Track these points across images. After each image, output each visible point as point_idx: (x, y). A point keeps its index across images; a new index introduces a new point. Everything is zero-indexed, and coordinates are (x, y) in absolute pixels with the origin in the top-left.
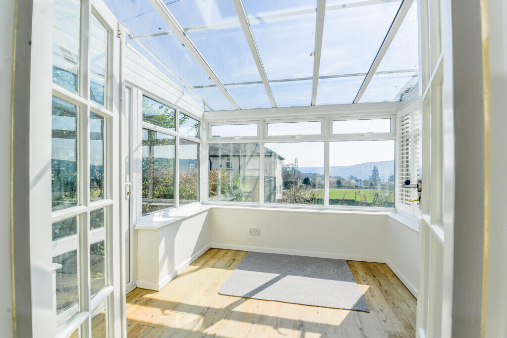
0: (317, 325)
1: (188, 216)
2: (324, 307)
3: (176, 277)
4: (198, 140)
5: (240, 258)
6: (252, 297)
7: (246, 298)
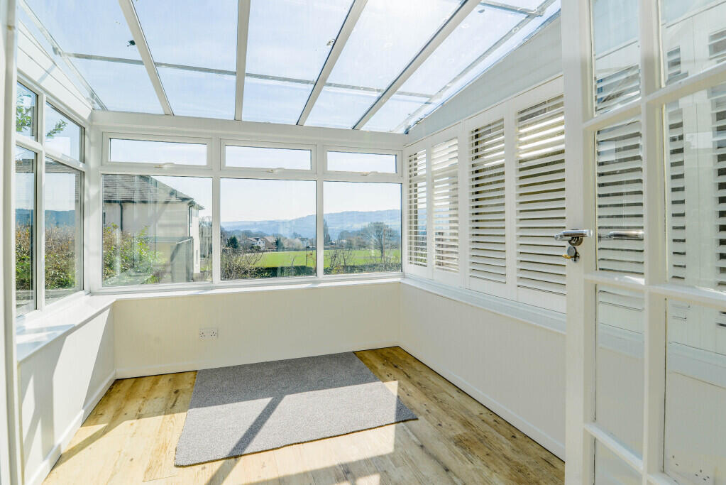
0: (368, 461)
1: (77, 324)
2: (362, 430)
3: (59, 460)
4: (81, 166)
5: (189, 386)
6: (246, 452)
7: (235, 456)
